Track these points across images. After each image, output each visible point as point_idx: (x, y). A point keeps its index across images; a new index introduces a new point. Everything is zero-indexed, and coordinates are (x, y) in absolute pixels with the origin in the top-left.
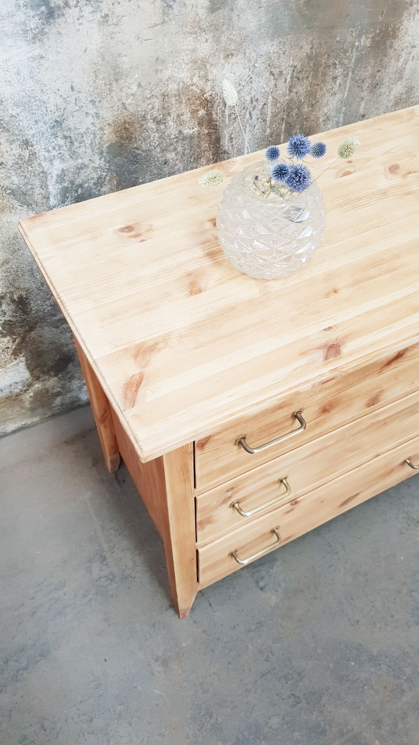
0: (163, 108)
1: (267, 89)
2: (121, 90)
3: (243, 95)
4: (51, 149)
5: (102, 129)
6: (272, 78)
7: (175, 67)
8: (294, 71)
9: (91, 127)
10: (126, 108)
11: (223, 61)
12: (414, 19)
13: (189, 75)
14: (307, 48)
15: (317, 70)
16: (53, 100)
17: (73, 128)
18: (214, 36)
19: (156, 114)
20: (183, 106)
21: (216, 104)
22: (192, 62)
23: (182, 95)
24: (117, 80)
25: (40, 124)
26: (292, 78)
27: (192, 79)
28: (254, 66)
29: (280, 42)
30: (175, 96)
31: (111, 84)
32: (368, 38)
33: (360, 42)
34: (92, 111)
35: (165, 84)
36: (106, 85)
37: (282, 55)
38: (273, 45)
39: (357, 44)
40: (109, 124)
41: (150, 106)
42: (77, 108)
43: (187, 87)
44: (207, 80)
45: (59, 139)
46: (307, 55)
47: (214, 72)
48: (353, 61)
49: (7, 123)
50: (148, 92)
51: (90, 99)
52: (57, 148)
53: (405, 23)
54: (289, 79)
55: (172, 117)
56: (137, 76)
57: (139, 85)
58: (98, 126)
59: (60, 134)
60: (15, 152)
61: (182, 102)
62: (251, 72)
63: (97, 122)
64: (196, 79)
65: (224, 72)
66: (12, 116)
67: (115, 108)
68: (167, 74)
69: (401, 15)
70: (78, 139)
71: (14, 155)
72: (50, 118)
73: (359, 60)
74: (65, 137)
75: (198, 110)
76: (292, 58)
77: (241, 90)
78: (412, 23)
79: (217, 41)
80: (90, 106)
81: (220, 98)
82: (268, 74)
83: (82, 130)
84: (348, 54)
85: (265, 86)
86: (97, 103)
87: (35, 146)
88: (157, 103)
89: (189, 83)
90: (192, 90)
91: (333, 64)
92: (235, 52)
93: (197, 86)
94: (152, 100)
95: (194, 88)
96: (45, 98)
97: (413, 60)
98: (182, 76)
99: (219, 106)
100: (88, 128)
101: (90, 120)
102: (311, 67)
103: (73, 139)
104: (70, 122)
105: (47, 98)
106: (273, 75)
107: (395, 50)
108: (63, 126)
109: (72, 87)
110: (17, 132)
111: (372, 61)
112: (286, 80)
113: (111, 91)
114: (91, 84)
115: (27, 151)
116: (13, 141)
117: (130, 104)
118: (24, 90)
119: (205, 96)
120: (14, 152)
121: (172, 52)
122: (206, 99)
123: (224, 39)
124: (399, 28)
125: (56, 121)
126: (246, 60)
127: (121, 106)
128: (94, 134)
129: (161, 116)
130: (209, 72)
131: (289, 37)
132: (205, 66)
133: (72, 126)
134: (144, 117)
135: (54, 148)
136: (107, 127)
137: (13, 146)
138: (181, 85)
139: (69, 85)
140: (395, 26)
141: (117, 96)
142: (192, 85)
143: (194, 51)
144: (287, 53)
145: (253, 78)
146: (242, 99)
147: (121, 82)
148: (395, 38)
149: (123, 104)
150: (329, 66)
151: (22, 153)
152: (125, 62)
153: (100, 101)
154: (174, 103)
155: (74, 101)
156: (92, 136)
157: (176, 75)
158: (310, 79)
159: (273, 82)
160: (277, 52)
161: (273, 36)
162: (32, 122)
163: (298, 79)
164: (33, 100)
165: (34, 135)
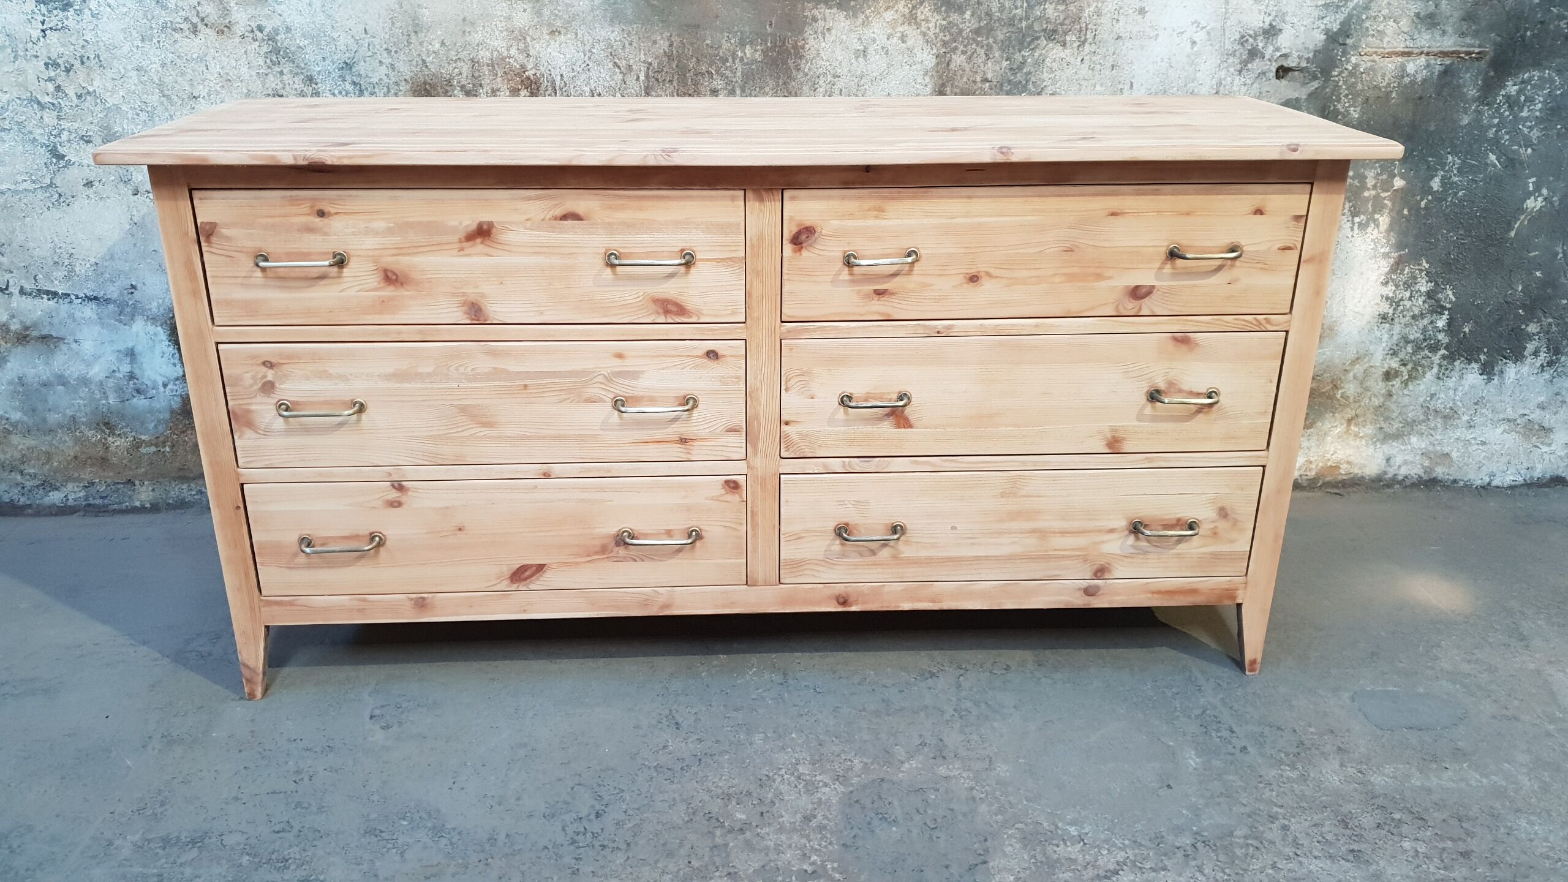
0: (473, 76)
1: (612, 83)
2: (421, 44)
3: (579, 83)
4: (336, 92)
5: (397, 84)
6: (617, 70)
7: (487, 32)
8: (648, 69)
9: (385, 78)
10: (427, 66)
11: (548, 37)
12: (824, 38)
13: (505, 45)
14: (663, 45)
15: (685, 76)
16: (344, 40)
17: (364, 75)
18: (534, 7)
19: (464, 82)
20: (499, 79)
21: (543, 88)
22: (507, 30)
23: (496, 67)
24: (416, 32)
25: (327, 62)
26: (647, 76)
27: (508, 50)
28: (590, 51)
29: (623, 30)
30: (488, 65)
31: (409, 35)
32: (756, 51)
33: (743, 51)
34: (388, 61)
35: (474, 49)
36: (403, 35)
37: (627, 45)
38: (613, 31)
39: (739, 53)
40: (405, 80)
41: (456, 70)
42: (370, 54)
43: (503, 59)
44: (528, 56)
45: (347, 83)
46: (665, 52)
47: (536, 48)
48: (739, 74)
49: (293, 54)
50: (453, 53)
51: (385, 46)
52: (344, 93)
53: (811, 41)
54: (642, 77)
55: (485, 90)
56: (439, 33)
57: (443, 43)
58: (393, 79)
59: (348, 78)
60: (298, 87)
61: (497, 75)
62: (586, 58)
63: (392, 74)
64: (513, 51)
65: (549, 50)
66: (300, 47)
67: (414, 63)
68: (477, 38)
69: (801, 32)
70: (369, 89)
71: (296, 89)
72: (341, 57)
73: (748, 77)
74: (354, 83)
75: (519, 90)
76: (642, 52)
77: (575, 76)
78: (823, 44)
79: (539, 13)
80: (385, 54)
81: (548, 81)
82: (611, 65)
83: (375, 80)
84: (728, 64)
85: (608, 79)
86: (393, 53)
87: (320, 85)
88: (466, 69)
89: (505, 54)
90: (509, 63)
91: (707, 72)
92: (563, 31)
93: (516, 60)
94: (459, 64)
95: (512, 61)
96: (335, 35)
97: (841, 94)
98: (496, 43)
99: (547, 90)
100: (381, 79)
101: (383, 70)
102: (673, 69)
103: (363, 88)
104: (361, 68)
105: (337, 35)
106: (619, 67)
107: (807, 75)
108: (354, 70)
109: (365, 29)
110: (302, 65)
111: (771, 83)
112: (638, 78)
113: (409, 43)
114: (387, 30)
115: (311, 89)
116: (297, 74)
117: (432, 63)
118: (313, 23)
119: (527, 73)
120: (296, 86)
121: (482, 15)
122: (528, 78)
123: (546, 12)
124: (803, 47)
125: (345, 63)
126: (579, 42)
127: (420, 62)
128: (388, 87)
129: (471, 86)
130: (530, 47)
131: (635, 26)
132: (525, 39)
133: (362, 72)
134: (449, 81)
135: (340, 93)
136: (403, 83)
137: (296, 79)
138: (495, 54)
139: (362, 27)
140: (796, 43)
141: (416, 50)
142: (509, 58)
143: (509, 18)
144: (634, 44)
145: (591, 65)
146: (578, 88)
147: (420, 35)
148: (800, 58)
149: (424, 61)
150: (702, 74)
151: (305, 89)
152: (426, 15)
153: (396, 52)
154: (487, 73)
155: (367, 45)
156: (385, 89)
157: (488, 41)
158: (675, 84)
159: (620, 76)
160: (620, 41)
161: (611, 20)
162: (319, 57)
163: (657, 80)
164: (322, 34)
165: (319, 71)
